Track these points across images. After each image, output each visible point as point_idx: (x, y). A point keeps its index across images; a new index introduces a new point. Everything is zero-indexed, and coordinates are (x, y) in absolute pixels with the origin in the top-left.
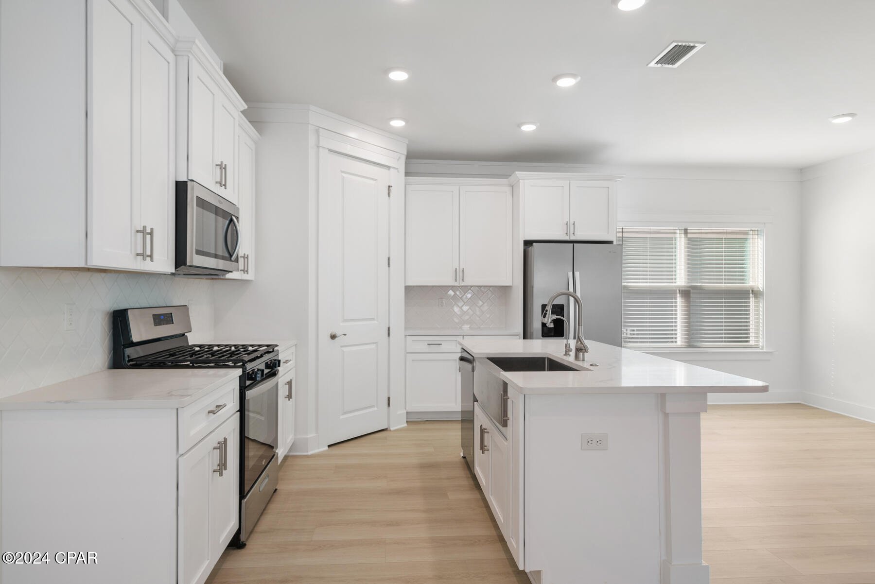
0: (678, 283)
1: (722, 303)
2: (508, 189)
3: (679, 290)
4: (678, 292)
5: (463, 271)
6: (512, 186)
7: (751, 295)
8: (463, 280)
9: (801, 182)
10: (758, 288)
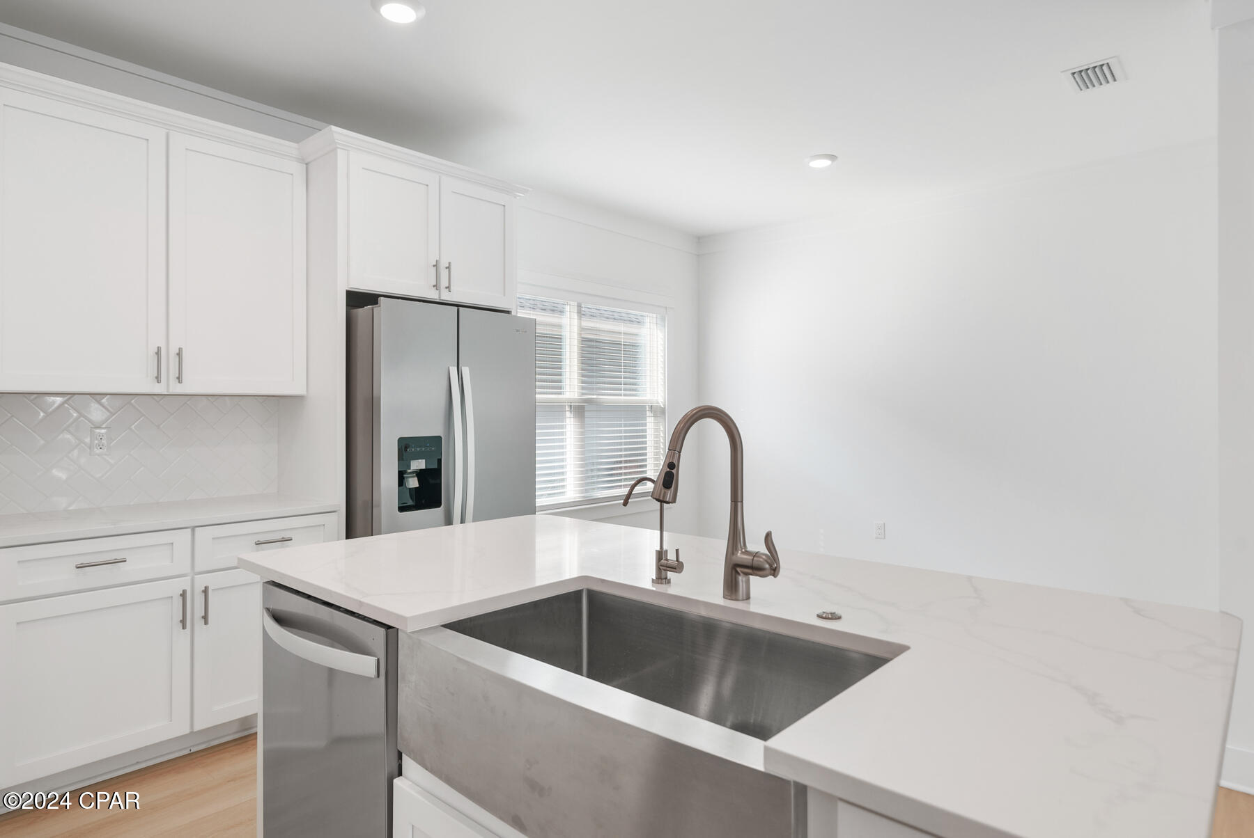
0: (568, 393)
1: (620, 426)
2: (297, 169)
3: (571, 406)
4: (567, 408)
5: (179, 354)
6: (306, 164)
7: (648, 414)
8: (179, 379)
9: (698, 255)
10: (658, 403)
